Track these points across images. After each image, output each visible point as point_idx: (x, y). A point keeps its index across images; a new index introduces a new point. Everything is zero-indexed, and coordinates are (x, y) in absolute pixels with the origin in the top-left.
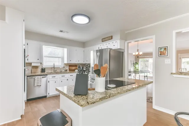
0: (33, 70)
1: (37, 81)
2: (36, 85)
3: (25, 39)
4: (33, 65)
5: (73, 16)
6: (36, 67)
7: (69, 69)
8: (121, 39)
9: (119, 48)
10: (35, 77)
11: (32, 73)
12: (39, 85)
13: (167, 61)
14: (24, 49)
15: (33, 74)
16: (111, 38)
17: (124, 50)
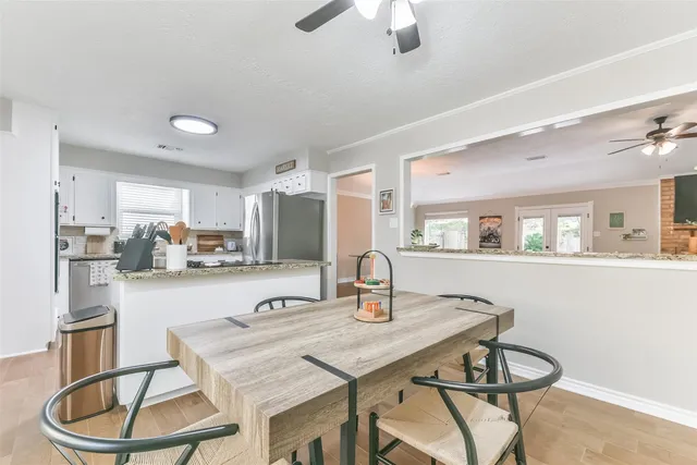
0: (89, 245)
1: (96, 273)
2: (95, 283)
3: (61, 164)
4: (88, 231)
5: (172, 118)
6: (100, 239)
7: (199, 245)
8: (312, 167)
9: (309, 190)
10: (91, 263)
11: (86, 253)
12: (102, 282)
13: (393, 222)
14: (57, 194)
15: (89, 256)
16: (293, 164)
17: (325, 195)
